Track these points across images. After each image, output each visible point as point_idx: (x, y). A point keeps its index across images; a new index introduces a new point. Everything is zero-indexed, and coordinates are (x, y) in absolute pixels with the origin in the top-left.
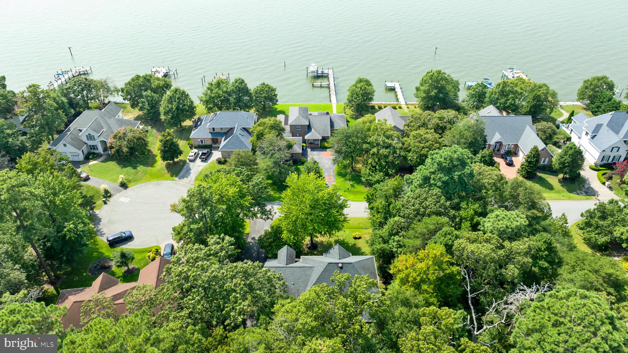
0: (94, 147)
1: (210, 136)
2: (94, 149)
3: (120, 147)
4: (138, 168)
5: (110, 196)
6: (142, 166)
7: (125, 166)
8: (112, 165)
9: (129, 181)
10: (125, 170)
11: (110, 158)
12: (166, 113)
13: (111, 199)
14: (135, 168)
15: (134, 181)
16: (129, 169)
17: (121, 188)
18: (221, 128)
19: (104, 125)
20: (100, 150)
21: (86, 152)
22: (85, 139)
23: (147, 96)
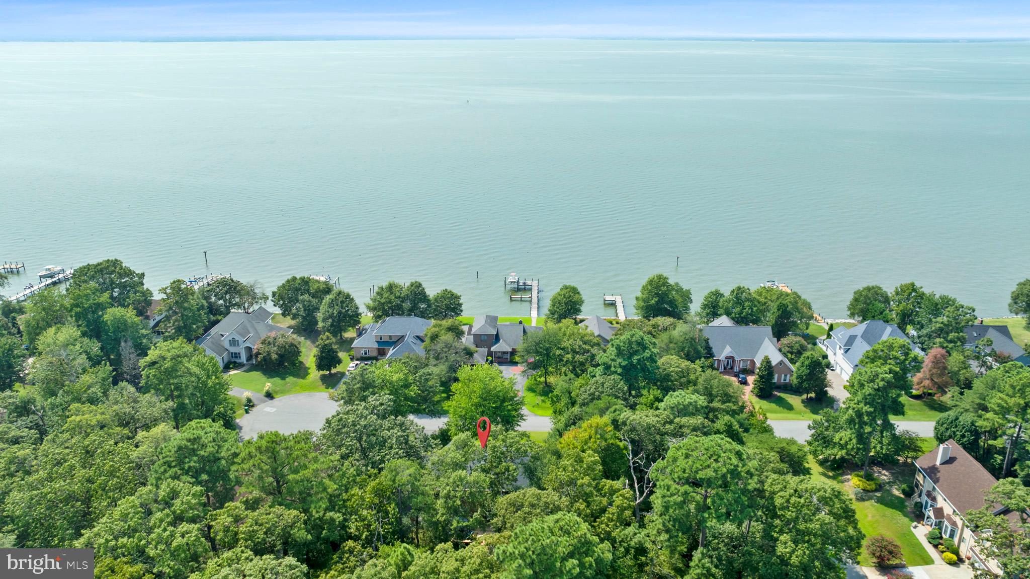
0: (237, 355)
1: (376, 346)
2: (236, 357)
3: (269, 353)
4: (287, 379)
5: (253, 406)
6: (291, 378)
7: (272, 377)
8: (257, 375)
9: (276, 392)
10: (272, 380)
11: (254, 368)
12: (324, 320)
13: (254, 409)
14: (283, 378)
15: (282, 393)
16: (277, 380)
17: (266, 399)
18: (390, 336)
19: (251, 330)
20: (243, 359)
21: (226, 360)
22: (227, 345)
23: (303, 301)
